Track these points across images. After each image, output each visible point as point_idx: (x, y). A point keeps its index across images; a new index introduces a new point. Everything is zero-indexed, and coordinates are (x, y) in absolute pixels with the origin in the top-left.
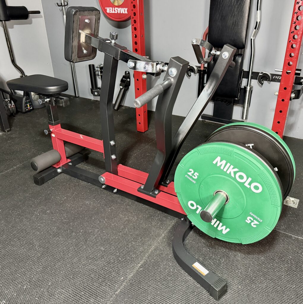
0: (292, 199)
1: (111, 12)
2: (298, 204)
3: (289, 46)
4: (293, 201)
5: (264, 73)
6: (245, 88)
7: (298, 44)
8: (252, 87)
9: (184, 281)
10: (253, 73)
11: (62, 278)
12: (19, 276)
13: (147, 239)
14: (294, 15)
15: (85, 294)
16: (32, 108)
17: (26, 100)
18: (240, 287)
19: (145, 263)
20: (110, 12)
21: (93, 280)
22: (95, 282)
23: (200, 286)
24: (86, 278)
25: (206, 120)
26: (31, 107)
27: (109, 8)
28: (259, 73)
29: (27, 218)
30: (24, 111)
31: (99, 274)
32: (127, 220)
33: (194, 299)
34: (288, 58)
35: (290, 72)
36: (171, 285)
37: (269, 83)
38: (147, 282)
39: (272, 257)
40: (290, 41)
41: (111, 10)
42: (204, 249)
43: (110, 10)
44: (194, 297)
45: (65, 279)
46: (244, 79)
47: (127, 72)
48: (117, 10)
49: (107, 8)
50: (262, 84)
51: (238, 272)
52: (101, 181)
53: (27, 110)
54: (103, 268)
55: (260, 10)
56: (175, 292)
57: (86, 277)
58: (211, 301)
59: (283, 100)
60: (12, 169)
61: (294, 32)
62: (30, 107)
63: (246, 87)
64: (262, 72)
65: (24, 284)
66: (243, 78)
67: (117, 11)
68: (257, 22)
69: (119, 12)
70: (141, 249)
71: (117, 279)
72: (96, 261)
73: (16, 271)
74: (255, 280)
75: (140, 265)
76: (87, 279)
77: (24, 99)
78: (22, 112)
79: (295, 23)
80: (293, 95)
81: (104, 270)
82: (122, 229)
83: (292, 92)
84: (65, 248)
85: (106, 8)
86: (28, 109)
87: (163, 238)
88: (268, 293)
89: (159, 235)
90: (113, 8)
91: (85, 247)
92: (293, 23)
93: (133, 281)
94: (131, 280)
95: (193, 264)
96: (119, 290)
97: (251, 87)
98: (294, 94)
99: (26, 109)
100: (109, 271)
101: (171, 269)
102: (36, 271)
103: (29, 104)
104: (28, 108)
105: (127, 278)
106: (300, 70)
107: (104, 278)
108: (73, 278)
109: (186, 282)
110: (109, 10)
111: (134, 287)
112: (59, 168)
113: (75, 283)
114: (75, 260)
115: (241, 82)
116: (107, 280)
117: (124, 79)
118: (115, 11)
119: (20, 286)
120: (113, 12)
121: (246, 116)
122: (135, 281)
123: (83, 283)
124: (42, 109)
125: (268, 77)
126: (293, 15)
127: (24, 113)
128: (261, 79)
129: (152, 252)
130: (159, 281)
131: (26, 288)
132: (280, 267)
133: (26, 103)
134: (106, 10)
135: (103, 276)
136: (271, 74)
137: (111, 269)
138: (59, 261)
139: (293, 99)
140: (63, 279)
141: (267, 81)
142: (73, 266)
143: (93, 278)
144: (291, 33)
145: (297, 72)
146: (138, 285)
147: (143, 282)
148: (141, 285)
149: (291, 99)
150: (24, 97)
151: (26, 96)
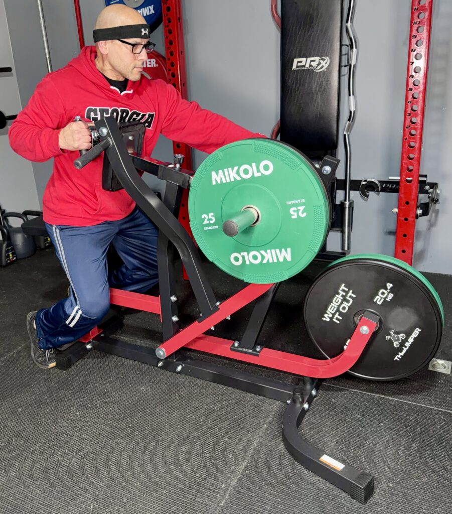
0: (441, 362)
2: (450, 367)
3: (406, 145)
4: (442, 364)
5: (369, 181)
6: (342, 204)
7: (418, 142)
8: (353, 202)
9: (310, 483)
10: (352, 182)
11: (139, 491)
12: (78, 494)
14: (408, 104)
15: (177, 509)
16: (15, 258)
17: (8, 246)
18: (391, 484)
19: (250, 464)
21: (183, 491)
22: (188, 493)
23: (334, 488)
24: (172, 490)
26: (15, 256)
28: (361, 181)
29: (62, 417)
30: (4, 263)
31: (190, 483)
32: (207, 410)
33: (331, 505)
34: (406, 162)
35: (411, 180)
36: (294, 489)
37: (379, 195)
38: (259, 488)
39: (427, 443)
40: (406, 138)
42: (328, 439)
44: (330, 501)
45: (144, 493)
46: (338, 191)
50: (367, 196)
51: (384, 465)
52: (159, 355)
53: (9, 261)
54: (192, 475)
55: (353, 95)
56: (302, 497)
57: (173, 487)
58: (355, 506)
59: (406, 219)
60: (16, 350)
61: (410, 126)
62: (13, 257)
63: (343, 202)
64: (366, 179)
65: (89, 504)
66: (337, 189)
68: (351, 112)
70: (239, 446)
71: (217, 487)
72: (179, 466)
73: (71, 488)
74: (410, 474)
75: (243, 467)
76: (175, 491)
77: (5, 245)
78: (1, 266)
79: (410, 115)
80: (419, 211)
81: (195, 478)
82: (204, 421)
83: (418, 207)
84: (131, 453)
86: (10, 259)
87: (267, 430)
88: (432, 490)
89: (259, 426)
91: (158, 449)
92: (408, 115)
93: (239, 488)
94: (236, 487)
95: (320, 458)
96: (224, 501)
97: (351, 202)
98: (421, 209)
99: (7, 260)
100: (202, 478)
101: (289, 469)
102: (100, 486)
103: (11, 253)
105: (229, 485)
106: (425, 176)
107: (198, 488)
108: (154, 490)
109: (314, 484)
111: (243, 495)
112: (89, 343)
113: (160, 497)
114: (150, 467)
115: (335, 195)
116: (204, 489)
119: (84, 506)
121: (349, 244)
122: (242, 488)
123: (170, 496)
125: (374, 186)
126: (406, 104)
127: (4, 267)
128: (365, 189)
129: (255, 449)
130: (276, 486)
131: (93, 508)
132: (442, 454)
133: (7, 251)
135: (195, 484)
136: (379, 181)
137: (204, 475)
138: (127, 470)
139: (420, 216)
140: (142, 492)
141: (374, 191)
142: (150, 475)
143: (183, 489)
144: (407, 128)
145: (421, 179)
146: (247, 493)
147: (254, 489)
148: (252, 492)
149: (417, 217)
150: (4, 243)
151: (8, 241)
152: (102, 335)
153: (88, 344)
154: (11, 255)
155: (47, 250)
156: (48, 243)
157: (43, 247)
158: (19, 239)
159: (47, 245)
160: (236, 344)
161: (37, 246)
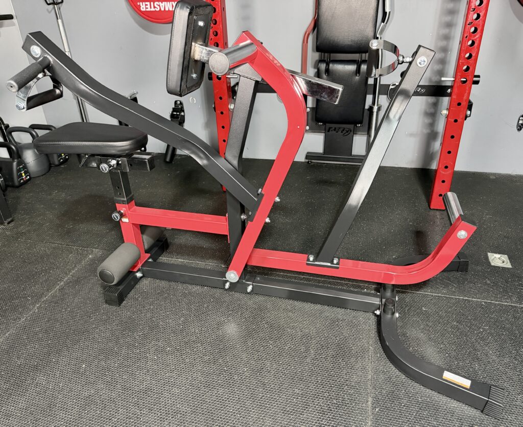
1: (149, 9)
2: (508, 261)
5: (397, 85)
6: (371, 109)
8: (381, 105)
10: (381, 86)
13: (353, 360)
16: (28, 177)
17: (18, 165)
20: (147, 10)
25: (313, 161)
26: (28, 175)
27: (144, 3)
28: (389, 85)
30: (17, 183)
41: (149, 6)
43: (147, 7)
46: (367, 96)
47: (179, 102)
48: (159, 5)
49: (141, 3)
53: (22, 181)
59: (456, 121)
62: (26, 177)
63: (372, 106)
64: (394, 83)
66: (367, 93)
67: (158, 7)
69: (163, 9)
75: (370, 404)
77: (15, 164)
78: (13, 186)
85: (138, 4)
86: (23, 179)
89: (365, 350)
90: (152, 3)
97: (379, 106)
99: (20, 180)
103: (23, 172)
104: (23, 177)
110: (144, 6)
112: (139, 270)
115: (365, 100)
117: (175, 113)
118: (154, 7)
120: (153, 9)
124: (44, 176)
127: (18, 187)
128: (393, 93)
133: (19, 171)
134: (140, 6)
145: (475, 79)
150: (14, 161)
151: (18, 159)
152: (150, 260)
153: (137, 272)
154: (23, 175)
155: (62, 166)
156: (62, 159)
157: (57, 163)
158: (30, 157)
159: (62, 160)
160: (311, 258)
161: (51, 162)
